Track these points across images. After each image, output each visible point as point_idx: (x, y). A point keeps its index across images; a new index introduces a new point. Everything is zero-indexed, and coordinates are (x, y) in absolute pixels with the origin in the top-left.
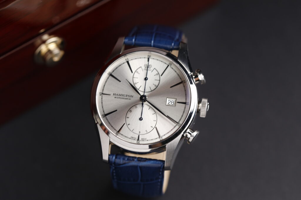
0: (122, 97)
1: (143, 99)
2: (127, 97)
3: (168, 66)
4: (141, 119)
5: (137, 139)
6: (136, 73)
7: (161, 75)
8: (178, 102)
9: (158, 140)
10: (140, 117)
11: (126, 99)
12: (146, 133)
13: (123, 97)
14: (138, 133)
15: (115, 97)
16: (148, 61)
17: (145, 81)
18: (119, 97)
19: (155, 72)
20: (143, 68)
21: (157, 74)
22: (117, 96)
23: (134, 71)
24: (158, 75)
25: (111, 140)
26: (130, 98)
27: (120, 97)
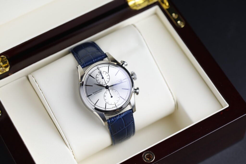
1: (107, 88)
2: (100, 91)
3: (109, 67)
4: (112, 97)
7: (108, 72)
8: (123, 80)
10: (111, 96)
12: (117, 101)
13: (98, 92)
14: (114, 104)
15: (95, 94)
19: (105, 73)
20: (98, 74)
23: (95, 78)
27: (96, 93)
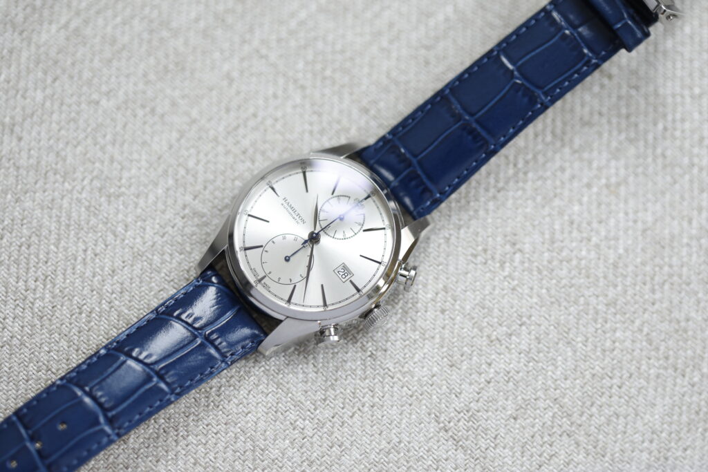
2: (297, 218)
4: (287, 259)
5: (259, 278)
6: (336, 199)
7: (364, 231)
11: (294, 218)
13: (292, 212)
15: (283, 205)
16: (366, 199)
21: (359, 224)
22: (286, 205)
23: (336, 194)
24: (360, 227)
26: (300, 221)
27: (289, 208)
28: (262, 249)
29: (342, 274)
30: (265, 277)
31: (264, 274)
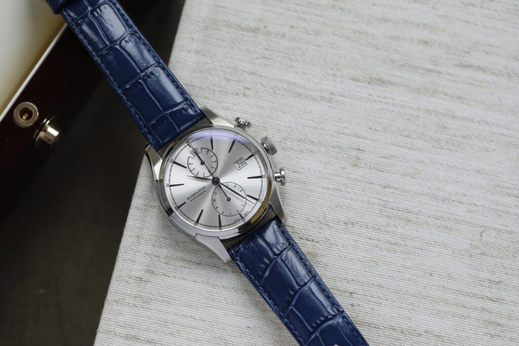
0: (196, 195)
1: (216, 181)
4: (229, 199)
5: (240, 218)
6: (190, 166)
8: (246, 160)
9: (259, 205)
11: (201, 194)
12: (243, 207)
14: (237, 213)
15: (191, 201)
16: (190, 147)
17: (204, 166)
18: (193, 198)
19: (204, 151)
20: (192, 156)
21: (208, 152)
22: (192, 199)
23: (186, 166)
24: (210, 152)
25: (221, 238)
26: (204, 190)
27: (195, 196)
28: (221, 216)
29: (240, 165)
30: (240, 215)
31: (238, 215)
